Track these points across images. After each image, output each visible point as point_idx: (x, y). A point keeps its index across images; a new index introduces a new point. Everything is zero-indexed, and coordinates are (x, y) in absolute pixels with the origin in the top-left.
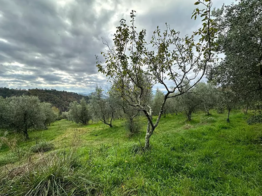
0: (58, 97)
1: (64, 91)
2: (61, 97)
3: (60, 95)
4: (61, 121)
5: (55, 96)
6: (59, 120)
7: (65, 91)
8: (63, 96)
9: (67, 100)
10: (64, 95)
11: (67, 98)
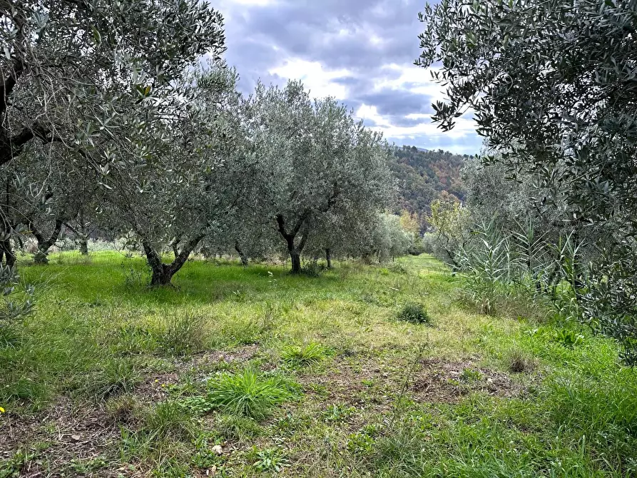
0: (422, 175)
1: (441, 152)
2: (431, 176)
3: (427, 166)
4: (419, 256)
5: (411, 171)
6: (414, 254)
7: (445, 151)
8: (438, 173)
9: (448, 184)
10: (440, 167)
11: (448, 178)
